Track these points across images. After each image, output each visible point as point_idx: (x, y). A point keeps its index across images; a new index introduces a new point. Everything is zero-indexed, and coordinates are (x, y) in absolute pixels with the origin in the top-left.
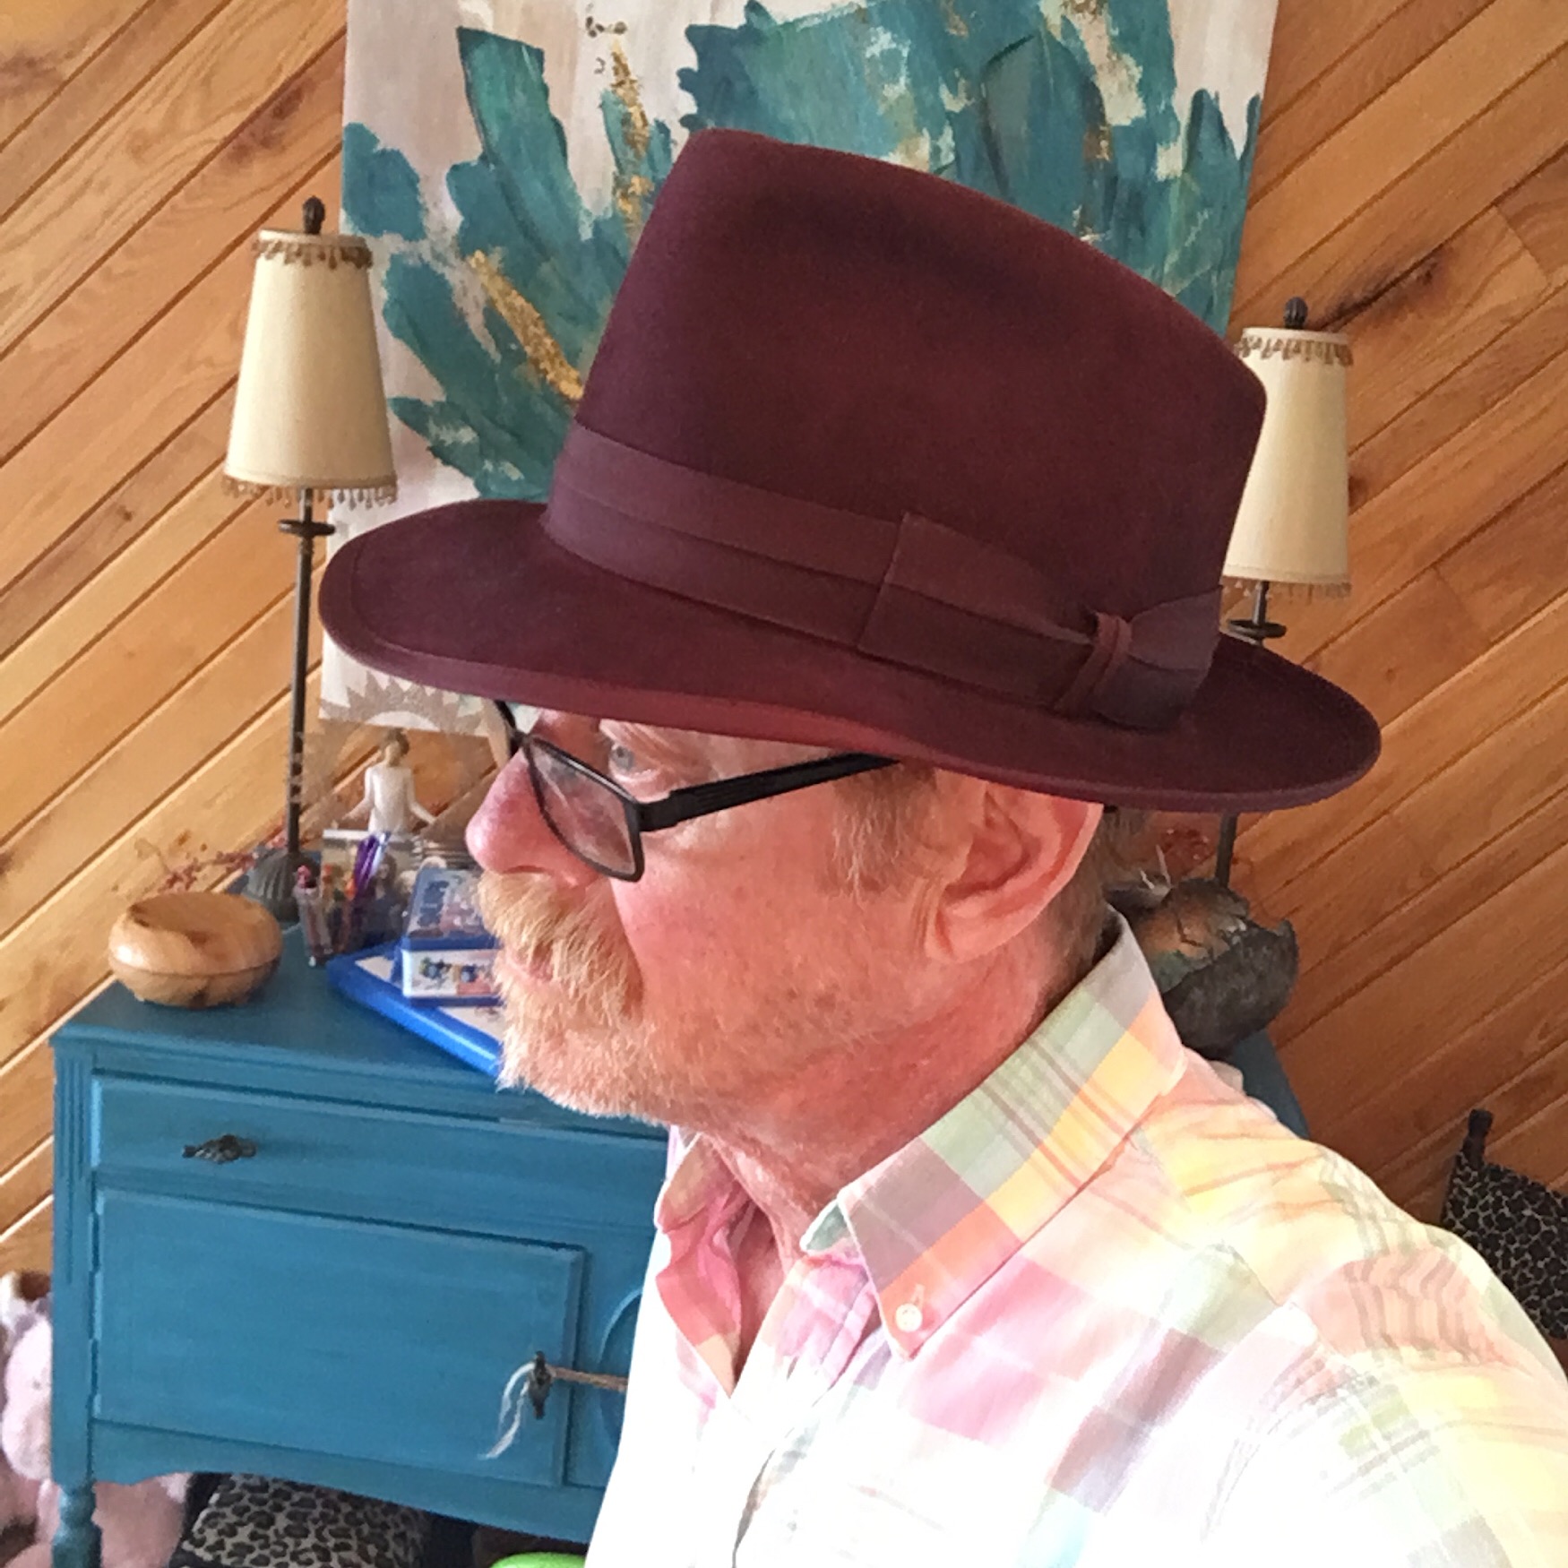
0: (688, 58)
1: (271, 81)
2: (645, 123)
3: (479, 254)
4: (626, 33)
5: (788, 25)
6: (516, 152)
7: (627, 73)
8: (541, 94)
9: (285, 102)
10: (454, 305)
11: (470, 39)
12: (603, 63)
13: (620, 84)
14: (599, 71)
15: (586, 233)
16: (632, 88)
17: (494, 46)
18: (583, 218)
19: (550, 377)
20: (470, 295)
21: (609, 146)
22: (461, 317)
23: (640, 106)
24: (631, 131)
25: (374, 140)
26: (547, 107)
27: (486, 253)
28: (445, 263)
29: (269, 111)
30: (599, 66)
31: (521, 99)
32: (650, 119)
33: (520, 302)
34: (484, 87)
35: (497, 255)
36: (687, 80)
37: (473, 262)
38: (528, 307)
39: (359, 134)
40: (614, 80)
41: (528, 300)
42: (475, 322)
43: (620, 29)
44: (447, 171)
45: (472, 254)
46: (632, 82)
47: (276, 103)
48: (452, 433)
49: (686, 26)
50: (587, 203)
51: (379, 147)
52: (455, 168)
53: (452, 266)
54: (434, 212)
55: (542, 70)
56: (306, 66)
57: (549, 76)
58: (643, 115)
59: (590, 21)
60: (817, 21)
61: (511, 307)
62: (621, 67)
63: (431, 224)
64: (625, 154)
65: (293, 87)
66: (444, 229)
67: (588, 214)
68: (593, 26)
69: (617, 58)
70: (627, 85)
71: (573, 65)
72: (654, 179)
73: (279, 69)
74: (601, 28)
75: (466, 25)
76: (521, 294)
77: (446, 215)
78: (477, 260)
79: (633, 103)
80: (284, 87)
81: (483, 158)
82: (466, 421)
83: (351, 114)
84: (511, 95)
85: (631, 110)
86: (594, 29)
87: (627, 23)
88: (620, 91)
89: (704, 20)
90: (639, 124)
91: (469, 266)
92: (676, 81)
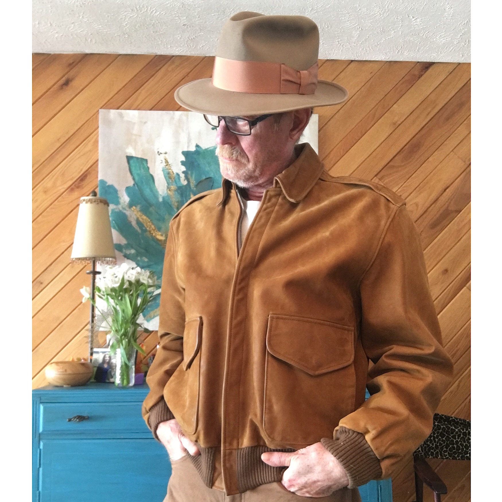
0: (183, 158)
1: (79, 173)
2: (173, 173)
3: (134, 207)
4: (167, 154)
5: (206, 149)
6: (142, 182)
7: (168, 163)
8: (147, 169)
9: (83, 178)
10: (128, 220)
11: (129, 158)
12: (162, 161)
13: (167, 165)
14: (161, 163)
15: (161, 200)
16: (170, 166)
17: (135, 159)
18: (159, 196)
19: (154, 234)
20: (132, 216)
21: (165, 179)
22: (130, 222)
23: (172, 170)
24: (171, 175)
25: (106, 183)
26: (149, 172)
27: (136, 206)
28: (125, 210)
29: (79, 179)
30: (161, 162)
31: (142, 170)
32: (175, 173)
33: (145, 217)
34: (133, 169)
35: (139, 207)
36: (183, 163)
37: (133, 209)
38: (147, 219)
39: (103, 182)
40: (165, 164)
41: (147, 217)
42: (134, 223)
43: (166, 153)
44: (125, 189)
45: (132, 207)
46: (170, 164)
47: (81, 178)
48: (129, 251)
49: (181, 151)
50: (160, 193)
51: (107, 184)
52: (127, 188)
53: (127, 211)
54: (122, 198)
55: (147, 163)
56: (89, 169)
57: (149, 165)
58: (173, 172)
59: (158, 152)
60: (212, 148)
61: (143, 219)
62: (167, 162)
63: (121, 201)
64: (169, 181)
65: (85, 174)
66: (125, 202)
67: (161, 195)
68: (159, 153)
69: (165, 159)
70: (168, 165)
71: (155, 162)
72: (177, 186)
73: (81, 170)
74: (161, 153)
75: (128, 155)
76: (145, 216)
77: (125, 199)
78: (134, 209)
79: (170, 169)
80: (83, 174)
81: (134, 185)
82: (132, 248)
83: (100, 177)
84: (140, 169)
85: (170, 171)
86: (159, 154)
87: (167, 152)
88: (167, 167)
89: (186, 150)
90: (172, 174)
91: (131, 210)
92: (180, 164)
